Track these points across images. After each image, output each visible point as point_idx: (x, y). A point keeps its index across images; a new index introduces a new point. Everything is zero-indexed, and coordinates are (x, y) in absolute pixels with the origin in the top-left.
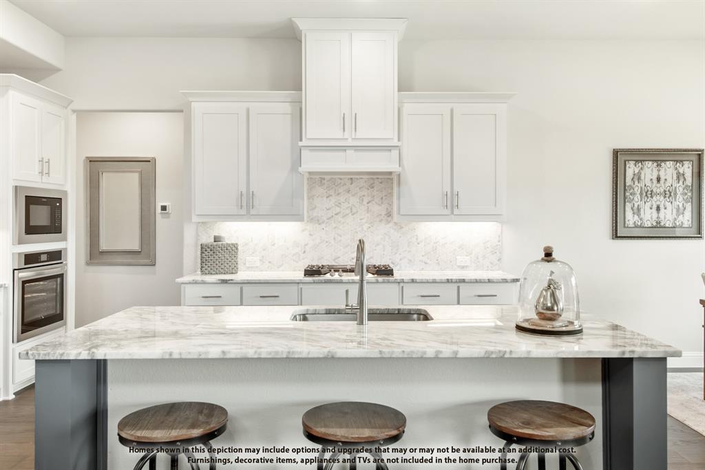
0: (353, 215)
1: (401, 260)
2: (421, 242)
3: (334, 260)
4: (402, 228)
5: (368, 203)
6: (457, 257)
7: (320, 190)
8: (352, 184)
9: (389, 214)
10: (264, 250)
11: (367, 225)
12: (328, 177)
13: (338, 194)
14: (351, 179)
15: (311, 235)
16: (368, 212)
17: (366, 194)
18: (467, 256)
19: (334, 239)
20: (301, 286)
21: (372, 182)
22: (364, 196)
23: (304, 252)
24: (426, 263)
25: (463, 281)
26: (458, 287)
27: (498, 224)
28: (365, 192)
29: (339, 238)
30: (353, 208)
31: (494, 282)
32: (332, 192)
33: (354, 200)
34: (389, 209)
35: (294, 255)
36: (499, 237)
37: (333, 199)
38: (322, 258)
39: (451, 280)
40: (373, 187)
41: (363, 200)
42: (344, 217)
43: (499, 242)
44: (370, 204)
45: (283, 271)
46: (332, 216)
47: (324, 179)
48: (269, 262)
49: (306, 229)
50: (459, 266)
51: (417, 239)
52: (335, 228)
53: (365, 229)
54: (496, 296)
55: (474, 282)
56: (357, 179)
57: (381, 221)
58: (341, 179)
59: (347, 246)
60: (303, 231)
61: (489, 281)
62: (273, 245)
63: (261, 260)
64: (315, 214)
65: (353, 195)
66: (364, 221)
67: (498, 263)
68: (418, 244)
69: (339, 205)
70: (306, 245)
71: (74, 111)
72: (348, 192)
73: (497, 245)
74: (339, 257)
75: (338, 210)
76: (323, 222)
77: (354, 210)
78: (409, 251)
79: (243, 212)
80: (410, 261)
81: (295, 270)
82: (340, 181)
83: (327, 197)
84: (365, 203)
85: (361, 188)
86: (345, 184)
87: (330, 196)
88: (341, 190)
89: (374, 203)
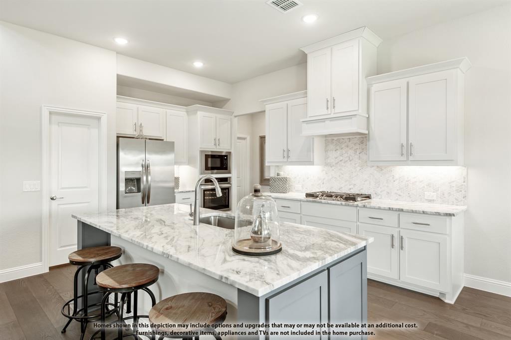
0: (350, 161)
1: (381, 192)
2: (397, 179)
3: (339, 189)
4: (382, 170)
5: (359, 153)
6: (425, 193)
7: (331, 147)
8: (349, 141)
10: (303, 181)
11: (359, 168)
12: (336, 138)
13: (342, 148)
14: (349, 138)
15: (326, 173)
16: (359, 160)
17: (358, 147)
18: (434, 192)
19: (339, 176)
20: (301, 203)
21: (362, 139)
22: (357, 149)
23: (323, 183)
24: (399, 195)
25: (402, 210)
26: (399, 214)
27: (464, 168)
29: (342, 176)
30: (350, 157)
31: (427, 214)
32: (338, 148)
33: (351, 152)
36: (465, 178)
37: (339, 152)
39: (392, 208)
41: (356, 152)
42: (345, 162)
43: (464, 182)
44: (361, 154)
46: (338, 162)
47: (334, 140)
49: (324, 170)
50: (426, 200)
51: (393, 178)
52: (340, 169)
53: (358, 170)
54: (429, 225)
55: (410, 212)
56: (353, 138)
57: (368, 164)
58: (343, 139)
59: (347, 181)
60: (322, 171)
61: (424, 212)
62: (308, 179)
63: (302, 187)
64: (329, 161)
65: (350, 149)
66: (357, 165)
67: (463, 199)
68: (394, 181)
69: (342, 155)
71: (236, 116)
72: (348, 146)
73: (462, 185)
74: (342, 188)
75: (341, 158)
76: (333, 166)
77: (351, 158)
78: (388, 186)
80: (388, 193)
83: (336, 151)
84: (358, 153)
85: (355, 144)
86: (346, 142)
87: (337, 150)
88: (343, 146)
89: (363, 153)
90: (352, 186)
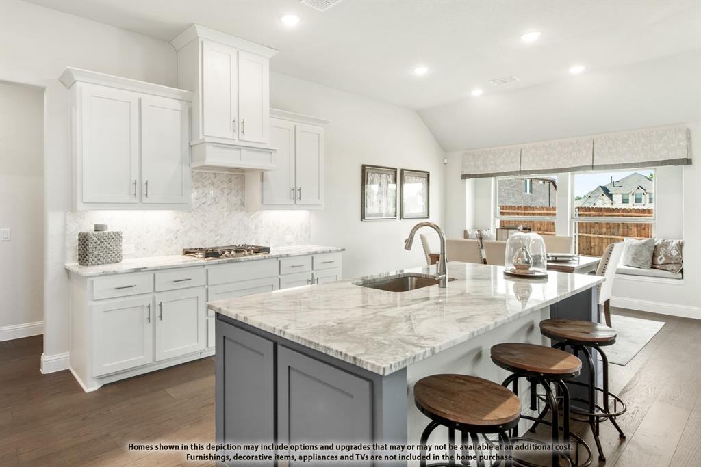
0: (216, 204)
3: (202, 243)
4: (251, 214)
5: (227, 194)
6: (286, 236)
8: (215, 177)
9: (242, 204)
10: (139, 237)
11: (226, 213)
13: (205, 186)
14: (215, 174)
15: (182, 222)
16: (227, 202)
18: (291, 235)
19: (202, 225)
20: (207, 267)
21: (230, 177)
22: (224, 188)
23: (177, 237)
25: (316, 253)
26: (313, 258)
27: (309, 212)
28: (225, 186)
29: (206, 224)
31: (332, 252)
32: (199, 184)
33: (217, 192)
34: (243, 200)
35: (167, 241)
36: (309, 220)
37: (200, 191)
38: (192, 242)
39: (309, 253)
40: (231, 182)
41: (223, 192)
42: (209, 206)
43: (309, 224)
44: (229, 195)
45: (157, 256)
46: (200, 205)
48: (144, 249)
49: (178, 217)
50: (287, 243)
52: (202, 215)
53: (225, 216)
54: (333, 262)
55: (321, 253)
56: (220, 174)
57: (237, 209)
58: (206, 173)
59: (212, 231)
60: (176, 218)
61: (330, 251)
62: (148, 232)
63: (136, 248)
65: (216, 188)
66: (225, 209)
69: (205, 195)
70: (178, 231)
72: (213, 184)
73: (308, 226)
74: (205, 241)
75: (204, 200)
76: (192, 211)
77: (217, 201)
79: (136, 200)
81: (168, 255)
82: (205, 175)
83: (196, 188)
84: (225, 194)
85: (222, 182)
86: (209, 178)
87: (199, 187)
88: (207, 183)
89: (232, 194)
90: (218, 238)
